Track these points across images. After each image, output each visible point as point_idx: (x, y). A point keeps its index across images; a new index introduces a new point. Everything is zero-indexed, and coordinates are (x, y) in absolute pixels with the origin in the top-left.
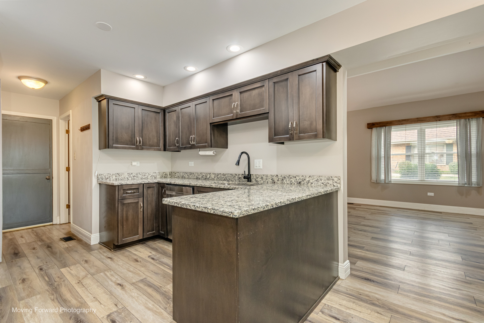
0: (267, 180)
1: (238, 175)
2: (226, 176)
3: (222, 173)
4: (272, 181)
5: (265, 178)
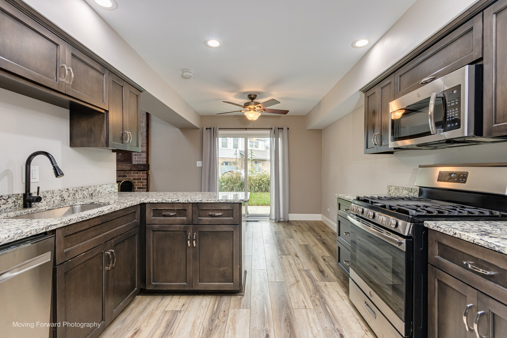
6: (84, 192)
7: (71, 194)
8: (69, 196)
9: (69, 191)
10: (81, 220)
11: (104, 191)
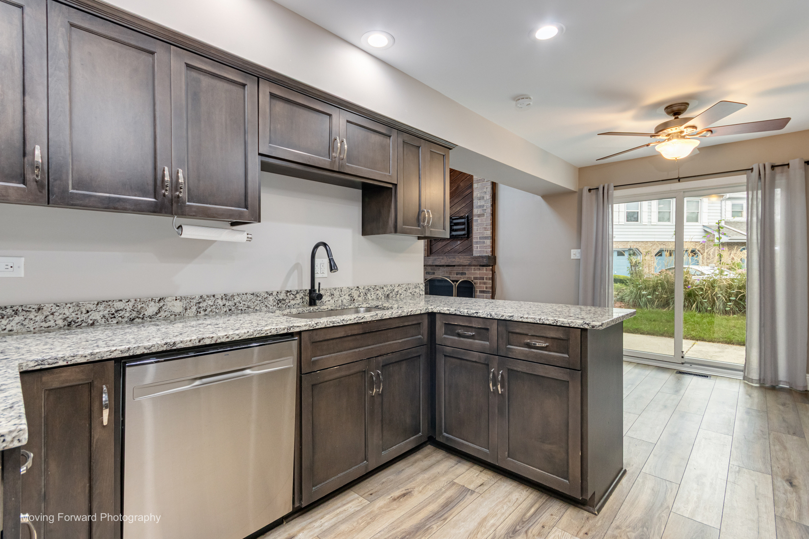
0: (342, 298)
6: (378, 292)
7: (362, 293)
8: (359, 296)
9: (360, 290)
10: (331, 325)
11: (405, 292)
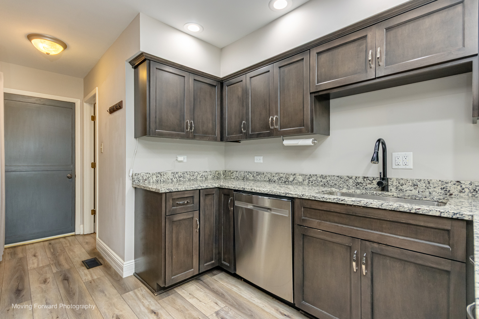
0: (430, 190)
1: (354, 178)
2: (328, 179)
3: (319, 173)
4: (443, 191)
5: (424, 185)
9: (463, 185)
